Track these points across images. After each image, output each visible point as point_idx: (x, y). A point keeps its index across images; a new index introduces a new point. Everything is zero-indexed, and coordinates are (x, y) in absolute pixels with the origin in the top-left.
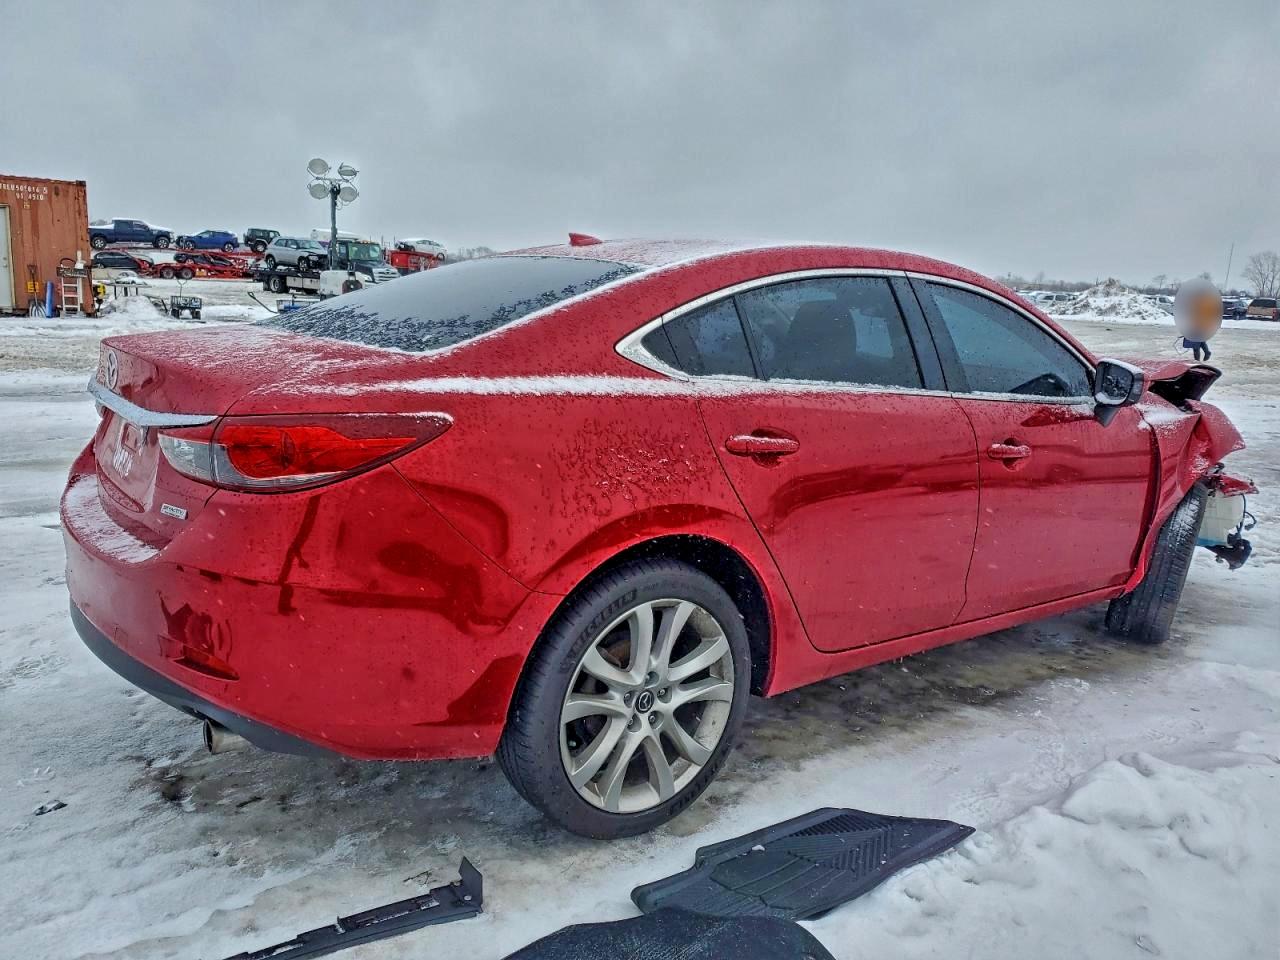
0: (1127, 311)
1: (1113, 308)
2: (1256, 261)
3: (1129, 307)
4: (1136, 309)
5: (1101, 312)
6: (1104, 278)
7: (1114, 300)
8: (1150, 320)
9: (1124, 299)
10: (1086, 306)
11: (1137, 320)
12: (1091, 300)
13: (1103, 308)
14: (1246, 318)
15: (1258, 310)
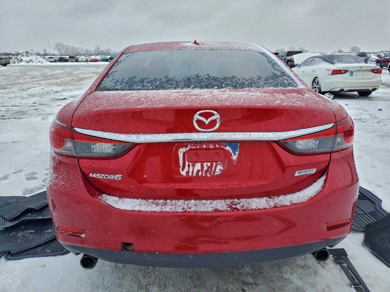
0: (36, 61)
1: (31, 60)
2: (57, 45)
3: (36, 60)
4: (38, 60)
5: (27, 62)
6: (25, 51)
7: (30, 58)
8: (44, 64)
9: (34, 57)
10: (21, 60)
11: (40, 64)
12: (22, 58)
13: (28, 61)
14: (68, 62)
15: (71, 59)
